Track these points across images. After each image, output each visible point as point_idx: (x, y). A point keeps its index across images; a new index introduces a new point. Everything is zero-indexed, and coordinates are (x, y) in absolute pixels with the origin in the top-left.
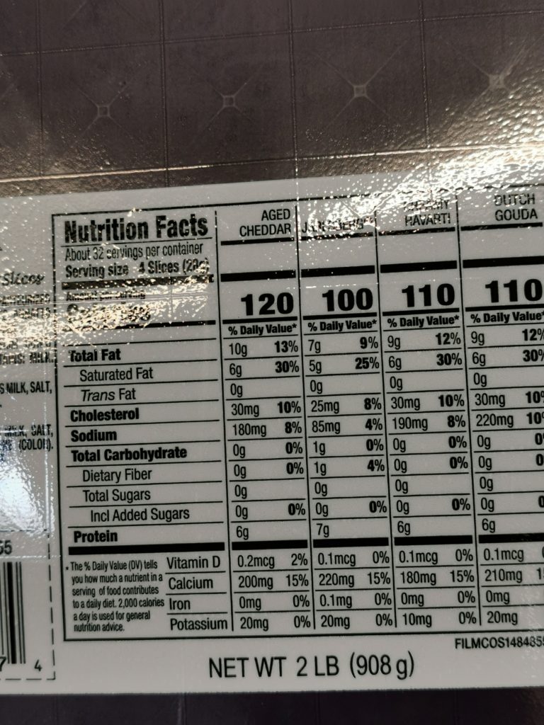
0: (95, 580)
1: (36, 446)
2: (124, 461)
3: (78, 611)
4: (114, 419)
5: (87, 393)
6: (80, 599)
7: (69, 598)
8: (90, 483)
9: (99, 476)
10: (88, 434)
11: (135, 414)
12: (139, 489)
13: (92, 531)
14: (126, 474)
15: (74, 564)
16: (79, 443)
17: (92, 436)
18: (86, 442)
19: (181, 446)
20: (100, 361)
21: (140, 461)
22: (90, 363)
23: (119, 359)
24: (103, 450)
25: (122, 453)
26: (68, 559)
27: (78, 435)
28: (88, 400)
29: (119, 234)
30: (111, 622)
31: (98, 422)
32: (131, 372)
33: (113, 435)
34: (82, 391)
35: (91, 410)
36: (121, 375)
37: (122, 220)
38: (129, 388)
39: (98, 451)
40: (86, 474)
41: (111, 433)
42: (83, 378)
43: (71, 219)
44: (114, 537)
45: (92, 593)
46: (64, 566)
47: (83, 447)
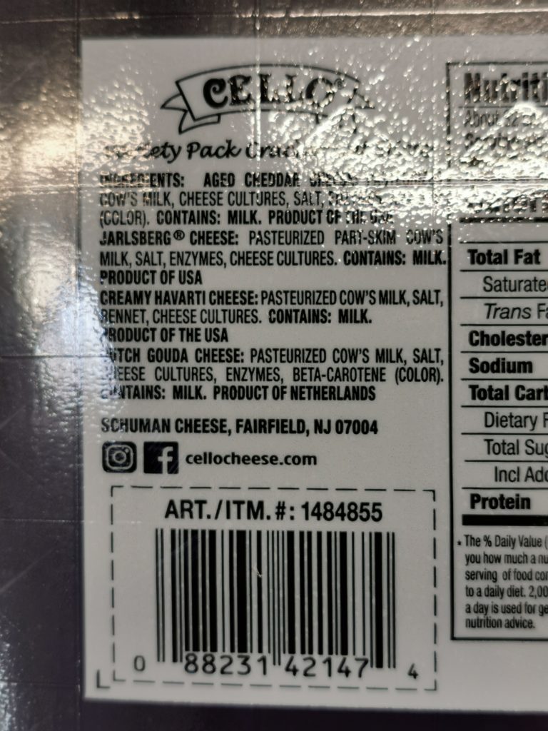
0: (498, 559)
1: (419, 377)
2: (543, 402)
3: (473, 601)
4: (529, 344)
5: (493, 308)
6: (476, 584)
7: (461, 583)
8: (493, 430)
9: (507, 421)
10: (493, 363)
13: (496, 494)
14: (546, 420)
15: (469, 538)
16: (480, 375)
18: (490, 375)
20: (511, 265)
22: (498, 267)
23: (538, 262)
24: (513, 386)
25: (539, 391)
26: (461, 531)
27: (479, 364)
28: (494, 317)
30: (518, 617)
31: (507, 348)
33: (527, 367)
34: (487, 304)
35: (497, 331)
36: (540, 285)
37: (545, 74)
39: (507, 387)
40: (490, 417)
41: (524, 363)
42: (488, 287)
43: (473, 70)
44: (527, 503)
45: (493, 577)
46: (456, 540)
47: (486, 381)
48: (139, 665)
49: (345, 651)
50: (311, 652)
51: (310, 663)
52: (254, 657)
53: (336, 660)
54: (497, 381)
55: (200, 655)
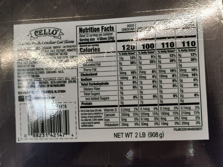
0: (87, 114)
1: (72, 82)
2: (94, 86)
3: (82, 122)
4: (91, 75)
5: (85, 69)
6: (83, 119)
7: (80, 119)
8: (85, 91)
9: (88, 89)
11: (96, 74)
12: (97, 92)
13: (86, 102)
14: (94, 89)
15: (82, 110)
16: (83, 81)
17: (86, 80)
18: (85, 81)
19: (107, 82)
20: (88, 61)
21: (97, 86)
23: (92, 61)
24: (88, 83)
25: (93, 84)
26: (80, 109)
27: (83, 79)
28: (85, 71)
29: (92, 31)
30: (90, 124)
31: (87, 76)
32: (95, 64)
33: (91, 79)
35: (86, 73)
36: (93, 65)
37: (93, 27)
38: (95, 68)
40: (85, 89)
43: (81, 27)
44: (91, 104)
45: (86, 117)
46: (79, 111)
47: (84, 82)
48: (25, 136)
49: (61, 132)
50: (55, 132)
51: (55, 134)
52: (45, 134)
53: (59, 134)
54: (86, 82)
55: (36, 134)
